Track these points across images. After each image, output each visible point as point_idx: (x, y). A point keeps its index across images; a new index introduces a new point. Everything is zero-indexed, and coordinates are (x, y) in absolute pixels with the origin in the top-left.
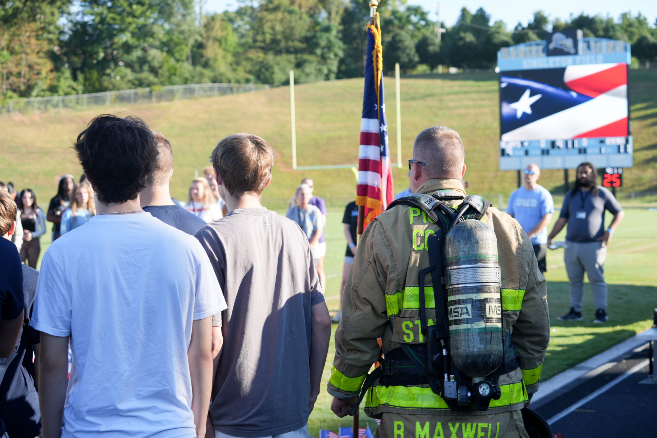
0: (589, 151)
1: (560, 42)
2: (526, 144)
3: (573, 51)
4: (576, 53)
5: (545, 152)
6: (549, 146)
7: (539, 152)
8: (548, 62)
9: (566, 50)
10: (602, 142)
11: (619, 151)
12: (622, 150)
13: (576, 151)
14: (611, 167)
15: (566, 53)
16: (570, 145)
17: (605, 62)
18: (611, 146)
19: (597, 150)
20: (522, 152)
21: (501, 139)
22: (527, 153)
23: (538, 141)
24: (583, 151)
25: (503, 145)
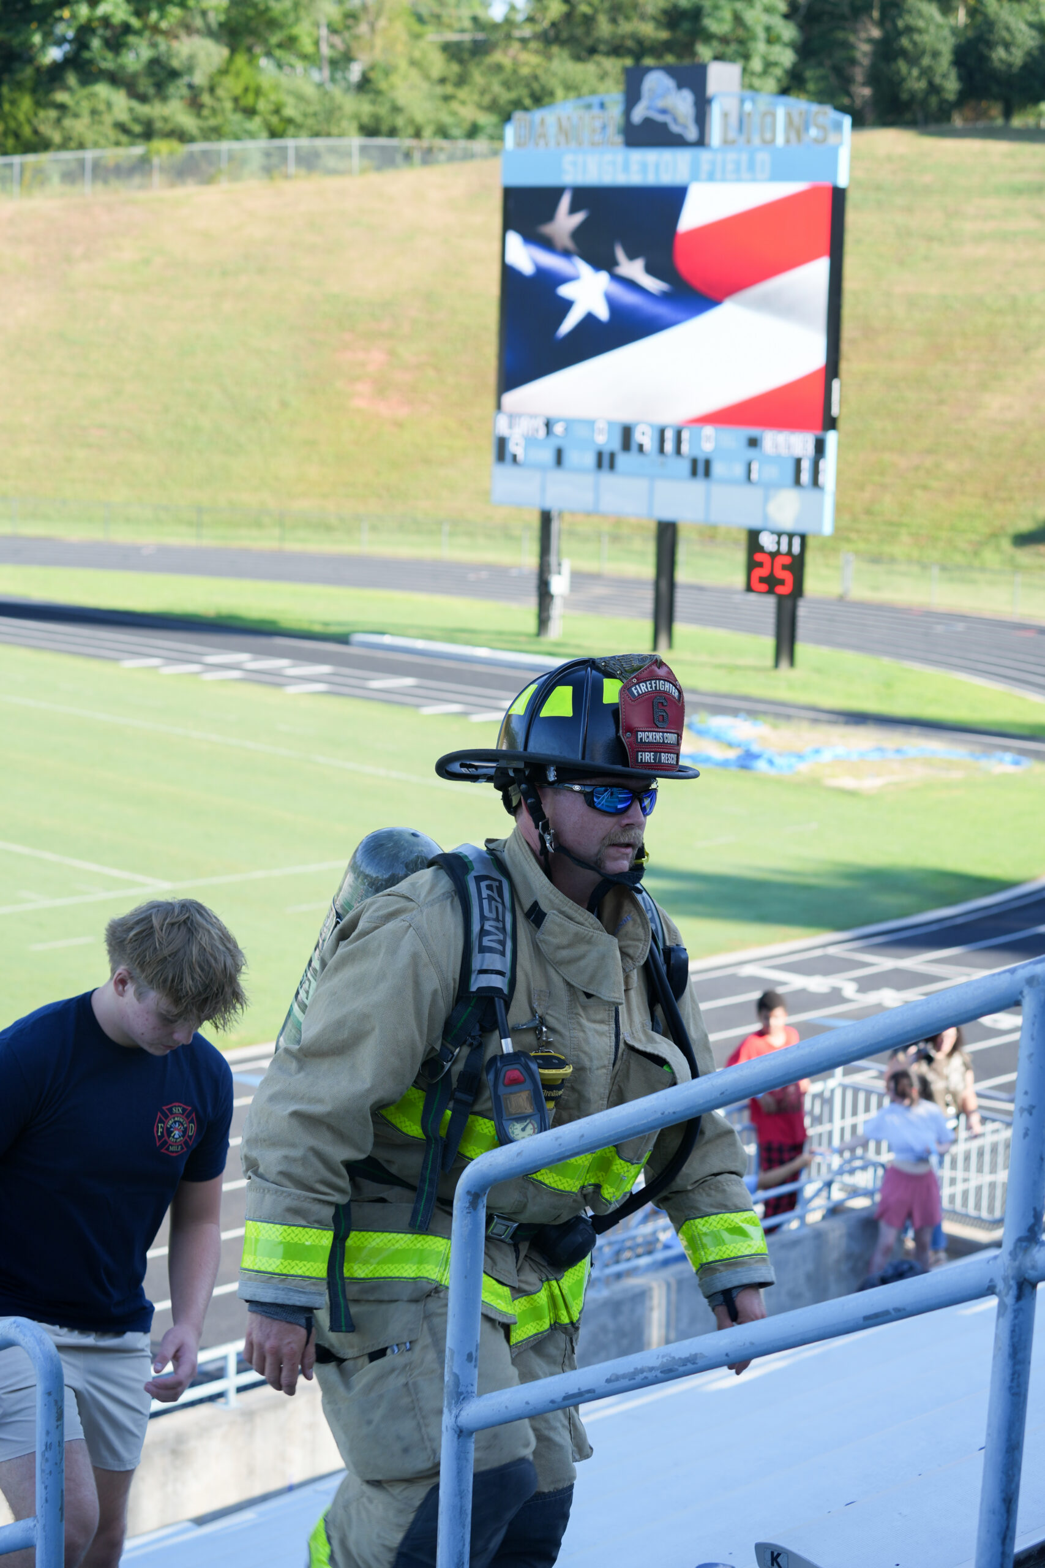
0: (717, 469)
1: (661, 104)
2: (558, 429)
3: (692, 134)
4: (701, 142)
5: (605, 461)
6: (616, 444)
7: (590, 459)
8: (626, 168)
9: (675, 129)
10: (753, 443)
11: (797, 481)
12: (806, 477)
13: (685, 466)
14: (773, 533)
15: (676, 141)
16: (669, 446)
17: (776, 176)
18: (777, 459)
19: (739, 470)
20: (548, 456)
21: (499, 406)
22: (559, 457)
23: (591, 423)
24: (701, 468)
25: (502, 426)
